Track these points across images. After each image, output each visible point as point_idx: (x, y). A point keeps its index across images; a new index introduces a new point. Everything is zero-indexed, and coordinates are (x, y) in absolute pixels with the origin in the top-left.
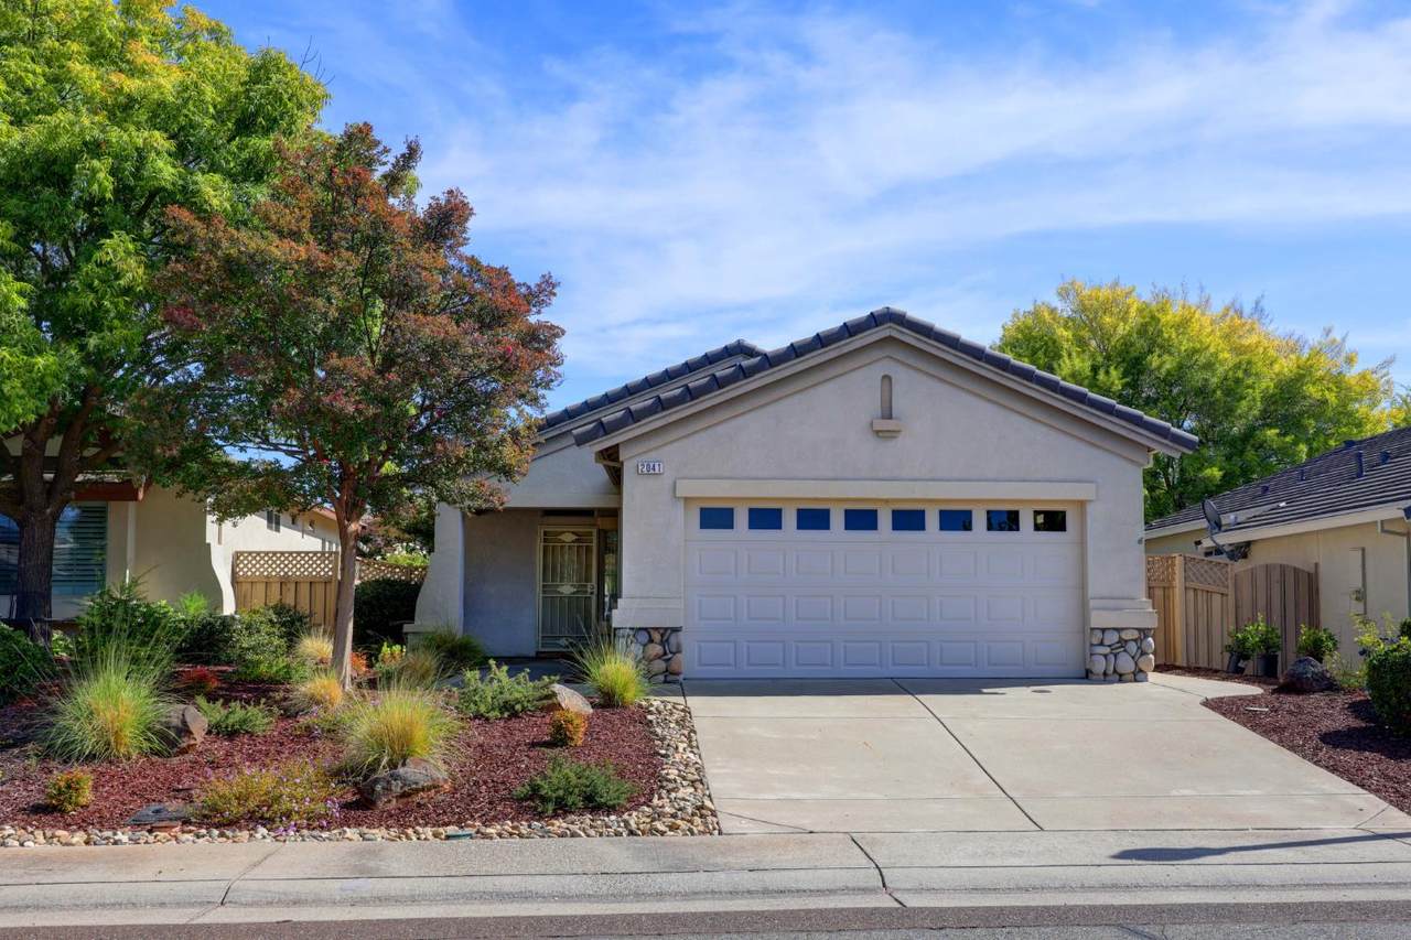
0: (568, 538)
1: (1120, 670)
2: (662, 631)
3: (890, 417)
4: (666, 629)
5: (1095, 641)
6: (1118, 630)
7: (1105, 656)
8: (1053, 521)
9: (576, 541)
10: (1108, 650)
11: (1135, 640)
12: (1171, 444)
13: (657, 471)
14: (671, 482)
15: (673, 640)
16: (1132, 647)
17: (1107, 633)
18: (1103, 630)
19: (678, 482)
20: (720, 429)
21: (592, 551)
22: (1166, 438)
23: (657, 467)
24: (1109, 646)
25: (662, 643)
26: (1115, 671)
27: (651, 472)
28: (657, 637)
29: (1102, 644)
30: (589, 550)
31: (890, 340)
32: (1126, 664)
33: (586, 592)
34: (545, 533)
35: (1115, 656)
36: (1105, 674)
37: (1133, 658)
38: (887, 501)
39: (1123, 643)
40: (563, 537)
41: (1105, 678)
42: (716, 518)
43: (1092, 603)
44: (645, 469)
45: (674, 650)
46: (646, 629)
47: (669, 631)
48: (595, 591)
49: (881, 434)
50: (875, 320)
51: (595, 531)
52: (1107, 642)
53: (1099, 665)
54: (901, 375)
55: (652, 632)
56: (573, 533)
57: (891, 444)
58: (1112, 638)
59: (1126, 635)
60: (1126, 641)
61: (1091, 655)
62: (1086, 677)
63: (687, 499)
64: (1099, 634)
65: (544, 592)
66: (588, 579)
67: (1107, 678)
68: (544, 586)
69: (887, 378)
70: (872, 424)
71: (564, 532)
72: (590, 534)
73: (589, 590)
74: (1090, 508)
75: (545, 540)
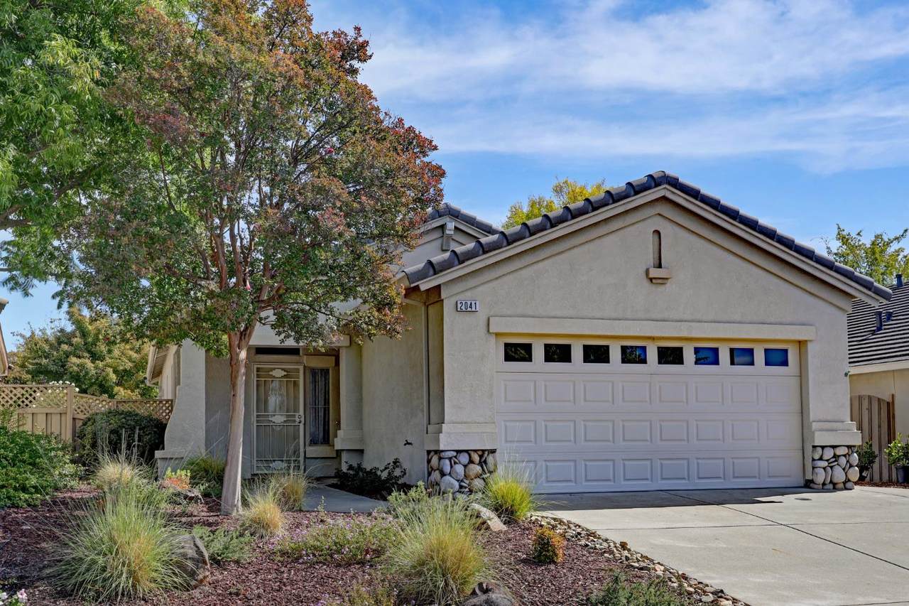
0: (278, 373)
1: (835, 480)
2: (480, 453)
3: (660, 266)
4: (483, 451)
5: (817, 457)
6: (834, 447)
7: (824, 468)
8: (777, 358)
9: (285, 376)
10: (825, 464)
11: (845, 456)
12: (873, 295)
13: (474, 309)
14: (485, 319)
15: (490, 459)
16: (843, 461)
17: (826, 449)
18: (823, 447)
19: (491, 318)
20: (525, 273)
21: (298, 386)
22: (870, 290)
23: (473, 305)
24: (827, 460)
25: (480, 464)
26: (831, 482)
27: (468, 309)
28: (476, 458)
29: (821, 459)
30: (296, 384)
31: (664, 199)
32: (839, 476)
33: (295, 421)
34: (258, 370)
35: (831, 467)
36: (824, 484)
37: (844, 469)
38: (653, 339)
39: (836, 457)
40: (274, 373)
41: (823, 488)
42: (517, 352)
43: (815, 426)
44: (463, 308)
45: (491, 469)
46: (467, 451)
47: (486, 453)
48: (303, 419)
49: (654, 281)
50: (654, 181)
51: (301, 368)
52: (826, 457)
53: (820, 477)
54: (667, 230)
55: (472, 453)
56: (283, 369)
57: (661, 288)
58: (829, 454)
59: (840, 451)
60: (839, 456)
61: (813, 468)
62: (808, 485)
63: (497, 335)
64: (820, 449)
65: (258, 421)
66: (296, 410)
67: (825, 487)
68: (258, 416)
69: (657, 233)
70: (647, 272)
71: (274, 369)
72: (298, 370)
73: (298, 420)
74: (810, 346)
75: (258, 376)
